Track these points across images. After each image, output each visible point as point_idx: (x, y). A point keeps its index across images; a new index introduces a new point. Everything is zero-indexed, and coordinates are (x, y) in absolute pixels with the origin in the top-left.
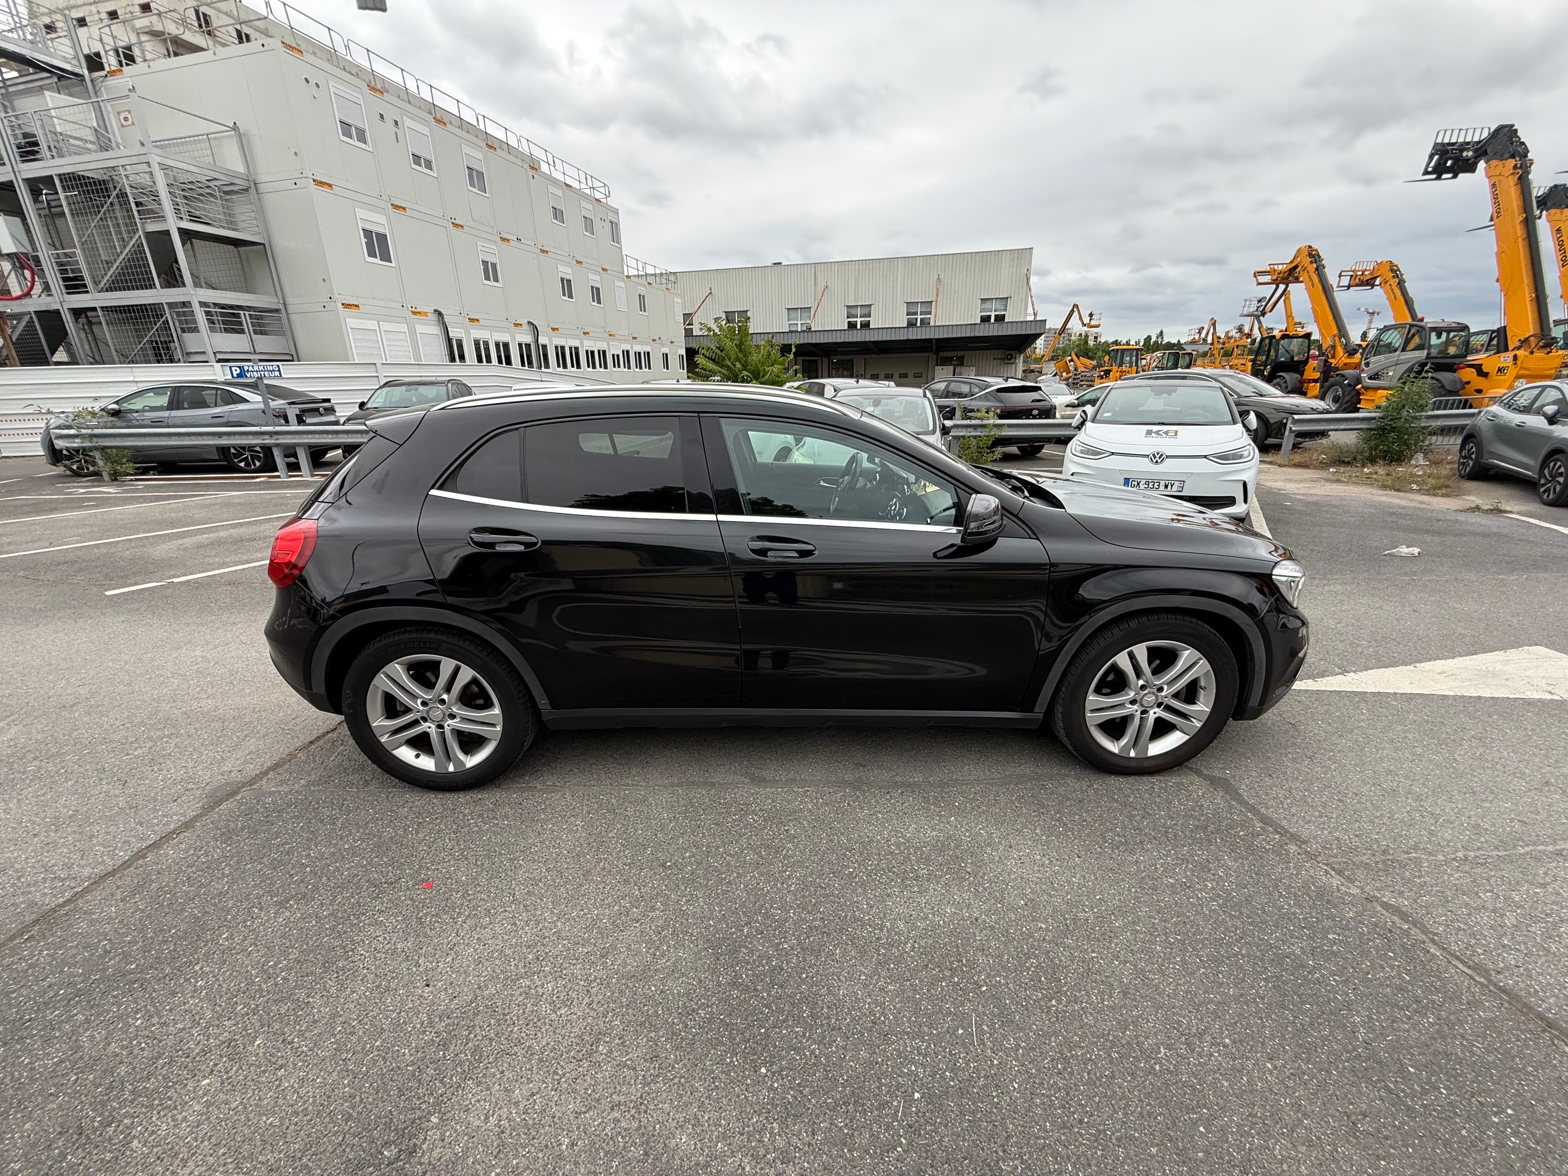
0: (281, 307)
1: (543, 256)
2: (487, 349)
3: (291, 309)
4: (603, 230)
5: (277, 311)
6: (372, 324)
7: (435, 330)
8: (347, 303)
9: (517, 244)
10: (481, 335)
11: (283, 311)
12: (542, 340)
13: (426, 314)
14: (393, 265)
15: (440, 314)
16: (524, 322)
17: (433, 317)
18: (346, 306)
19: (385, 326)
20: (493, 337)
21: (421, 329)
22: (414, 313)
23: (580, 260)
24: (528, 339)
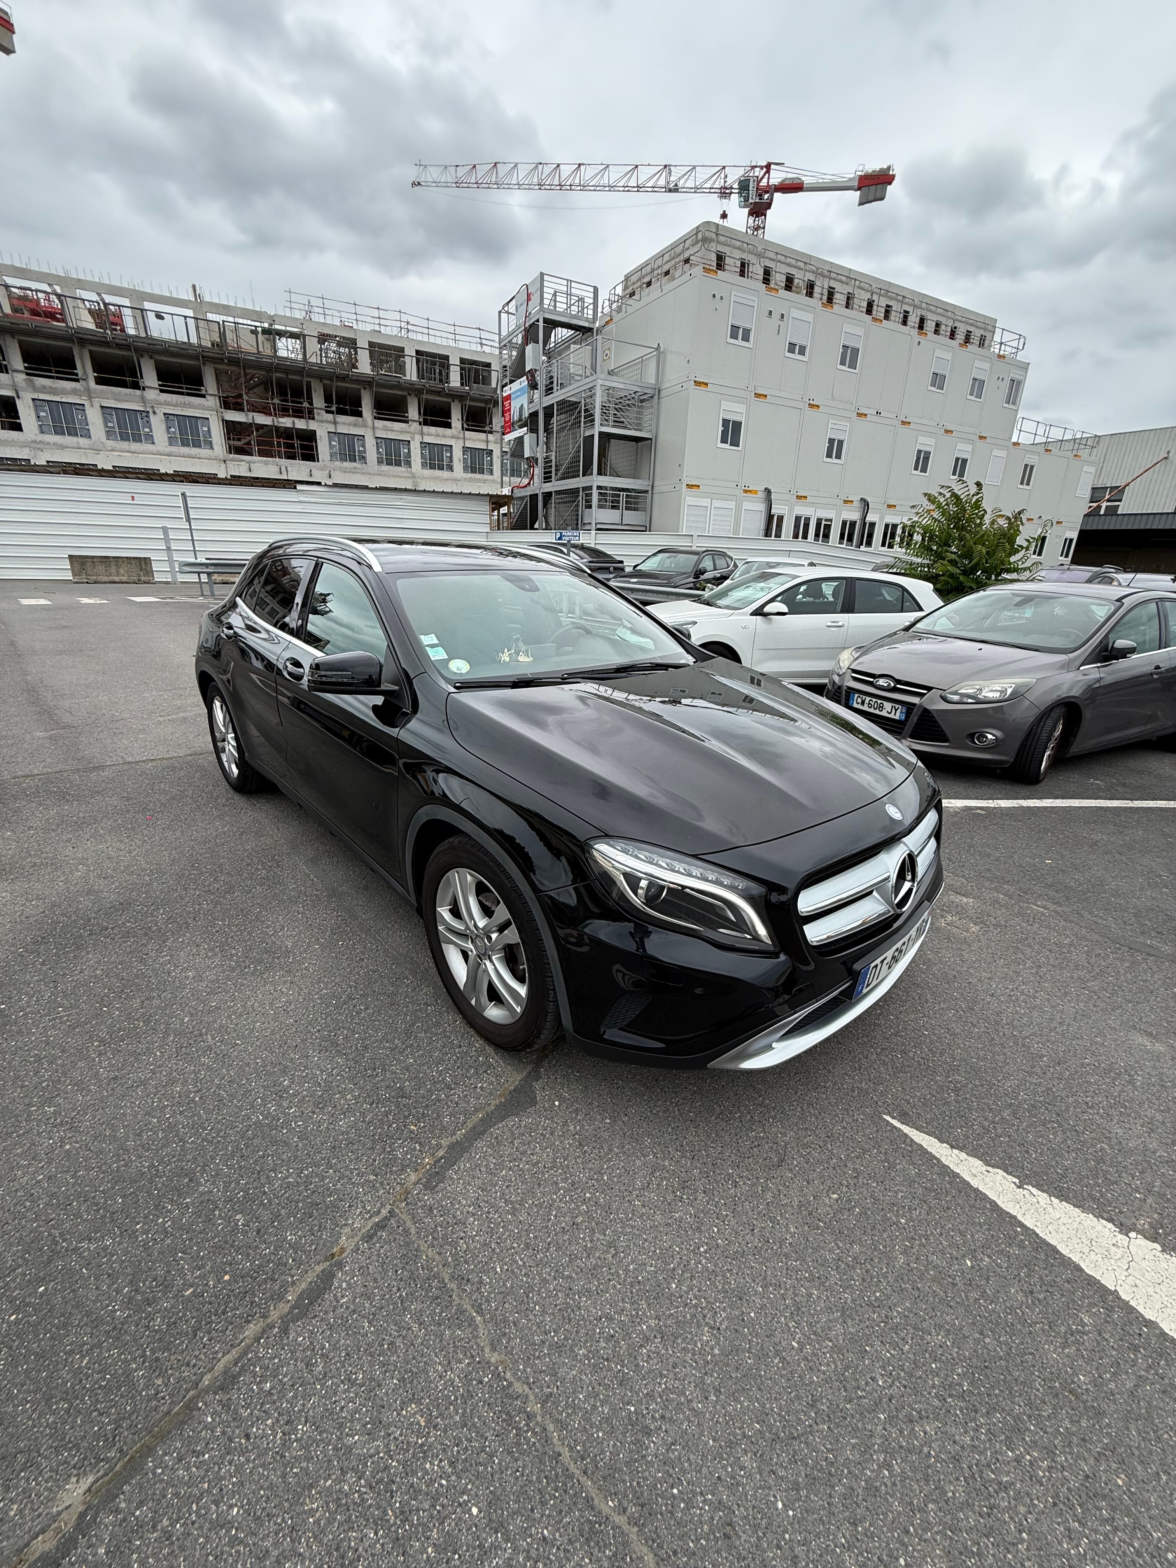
0: (649, 488)
1: (903, 429)
2: (806, 526)
3: (656, 490)
4: (995, 392)
5: (646, 492)
6: (706, 502)
7: (762, 507)
8: (691, 483)
9: (877, 419)
10: (803, 510)
11: (650, 492)
12: (870, 518)
13: (756, 492)
14: (740, 449)
15: (768, 492)
16: (856, 498)
17: (762, 495)
18: (689, 486)
19: (716, 504)
20: (813, 513)
21: (747, 505)
22: (746, 491)
23: (949, 428)
24: (854, 515)
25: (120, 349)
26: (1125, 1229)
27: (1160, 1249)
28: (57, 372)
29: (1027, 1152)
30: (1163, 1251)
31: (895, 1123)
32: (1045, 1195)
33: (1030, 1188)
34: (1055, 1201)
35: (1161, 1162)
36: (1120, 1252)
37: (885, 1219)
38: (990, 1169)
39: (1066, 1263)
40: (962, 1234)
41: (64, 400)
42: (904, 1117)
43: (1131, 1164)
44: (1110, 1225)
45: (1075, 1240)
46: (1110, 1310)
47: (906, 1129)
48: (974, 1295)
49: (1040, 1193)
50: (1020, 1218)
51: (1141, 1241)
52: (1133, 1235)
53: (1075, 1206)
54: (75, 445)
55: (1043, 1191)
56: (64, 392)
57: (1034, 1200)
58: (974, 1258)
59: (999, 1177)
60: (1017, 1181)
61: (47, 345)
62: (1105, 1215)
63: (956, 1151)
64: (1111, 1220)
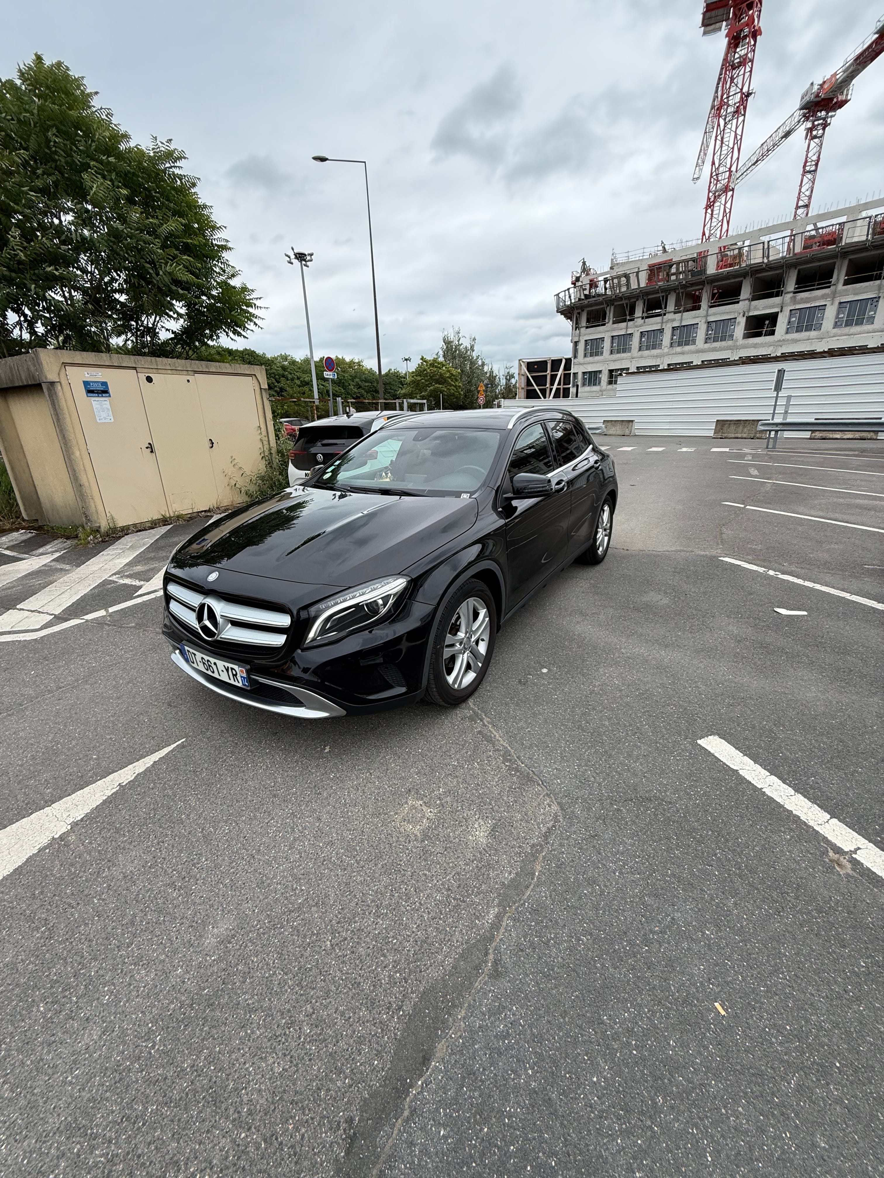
25: (878, 249)
26: (75, 825)
27: (55, 837)
28: (818, 285)
29: (139, 794)
30: (53, 838)
31: (180, 742)
32: (110, 794)
33: (118, 789)
34: (105, 798)
35: (100, 868)
36: (65, 816)
37: (128, 734)
38: (135, 775)
39: (73, 792)
40: (108, 758)
41: (812, 305)
42: (182, 746)
43: (107, 848)
44: (79, 818)
45: (81, 799)
46: (46, 802)
47: (175, 745)
48: (81, 756)
49: (112, 792)
50: (104, 780)
51: (64, 830)
52: (69, 827)
53: (97, 806)
54: (806, 338)
55: (112, 795)
56: (816, 299)
57: (109, 788)
58: (96, 759)
59: (129, 777)
60: (123, 784)
61: (820, 266)
62: (85, 819)
63: (152, 763)
64: (82, 820)
